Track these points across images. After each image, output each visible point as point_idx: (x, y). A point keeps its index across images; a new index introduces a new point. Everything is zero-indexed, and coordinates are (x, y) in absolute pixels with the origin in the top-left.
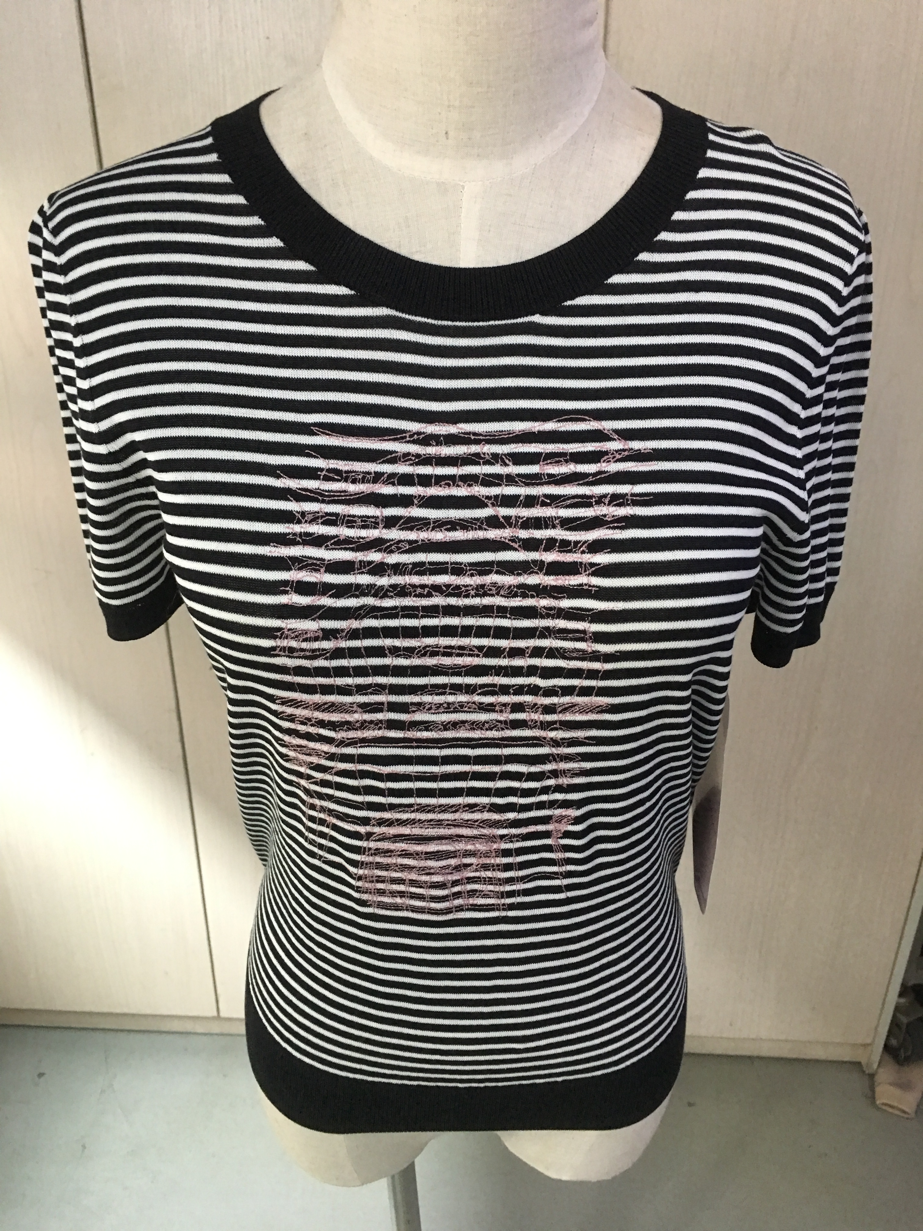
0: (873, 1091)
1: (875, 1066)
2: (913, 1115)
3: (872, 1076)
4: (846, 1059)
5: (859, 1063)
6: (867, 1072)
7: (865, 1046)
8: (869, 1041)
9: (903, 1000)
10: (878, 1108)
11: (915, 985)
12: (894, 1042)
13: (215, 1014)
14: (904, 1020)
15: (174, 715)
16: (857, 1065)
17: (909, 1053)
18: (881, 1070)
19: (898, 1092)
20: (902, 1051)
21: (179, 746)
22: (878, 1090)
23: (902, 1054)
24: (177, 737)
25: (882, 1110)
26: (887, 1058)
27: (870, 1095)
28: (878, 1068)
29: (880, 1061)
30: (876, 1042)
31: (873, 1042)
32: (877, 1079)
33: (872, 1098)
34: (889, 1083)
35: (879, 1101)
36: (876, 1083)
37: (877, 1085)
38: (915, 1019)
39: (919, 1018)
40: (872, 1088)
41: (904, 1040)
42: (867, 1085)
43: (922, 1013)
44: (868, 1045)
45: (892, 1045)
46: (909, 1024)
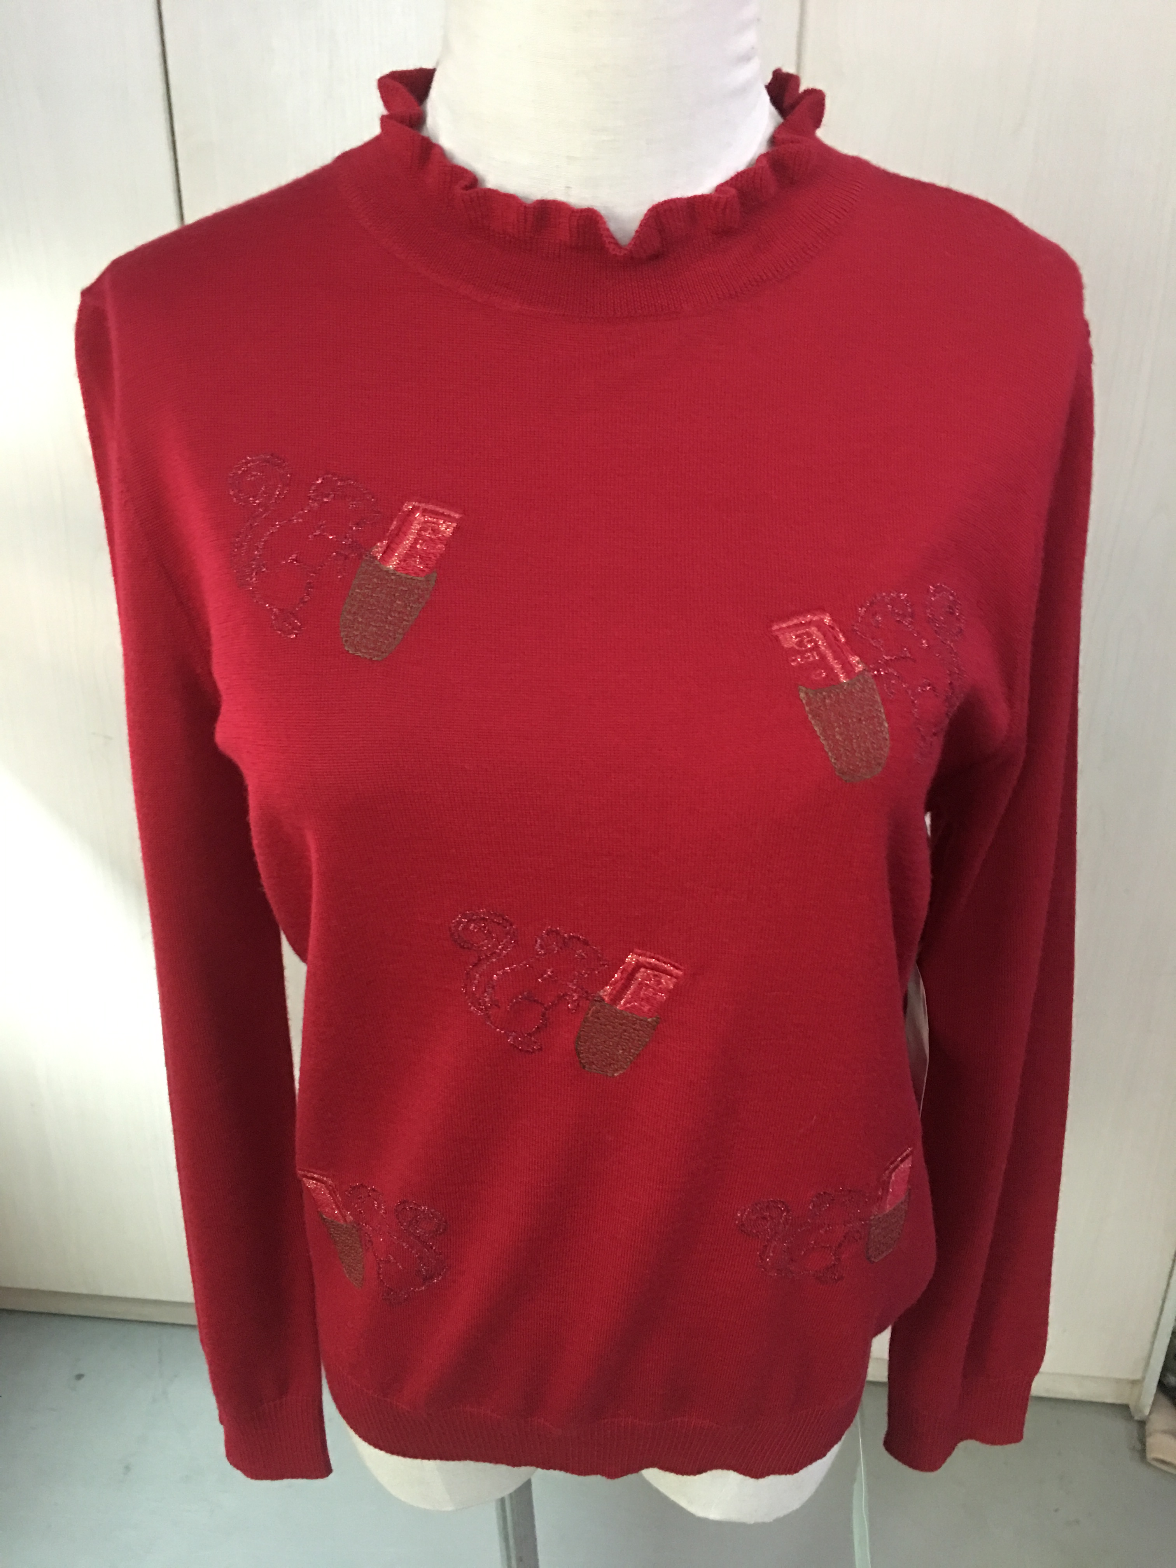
0: (1143, 1442)
1: (1147, 1411)
3: (1142, 1423)
4: (1109, 1400)
5: (1128, 1407)
6: (1136, 1418)
7: (1134, 1383)
8: (1138, 1376)
10: (1149, 1465)
12: (1171, 1379)
16: (1123, 1410)
18: (1154, 1415)
19: (1174, 1443)
22: (1150, 1441)
25: (1155, 1467)
26: (1164, 1401)
27: (1139, 1446)
28: (1150, 1413)
29: (1154, 1404)
30: (1147, 1380)
31: (1144, 1378)
32: (1149, 1427)
33: (1143, 1452)
34: (1165, 1432)
35: (1151, 1455)
36: (1147, 1433)
37: (1151, 1435)
40: (1143, 1439)
42: (1137, 1434)
44: (1137, 1382)
45: (1169, 1384)
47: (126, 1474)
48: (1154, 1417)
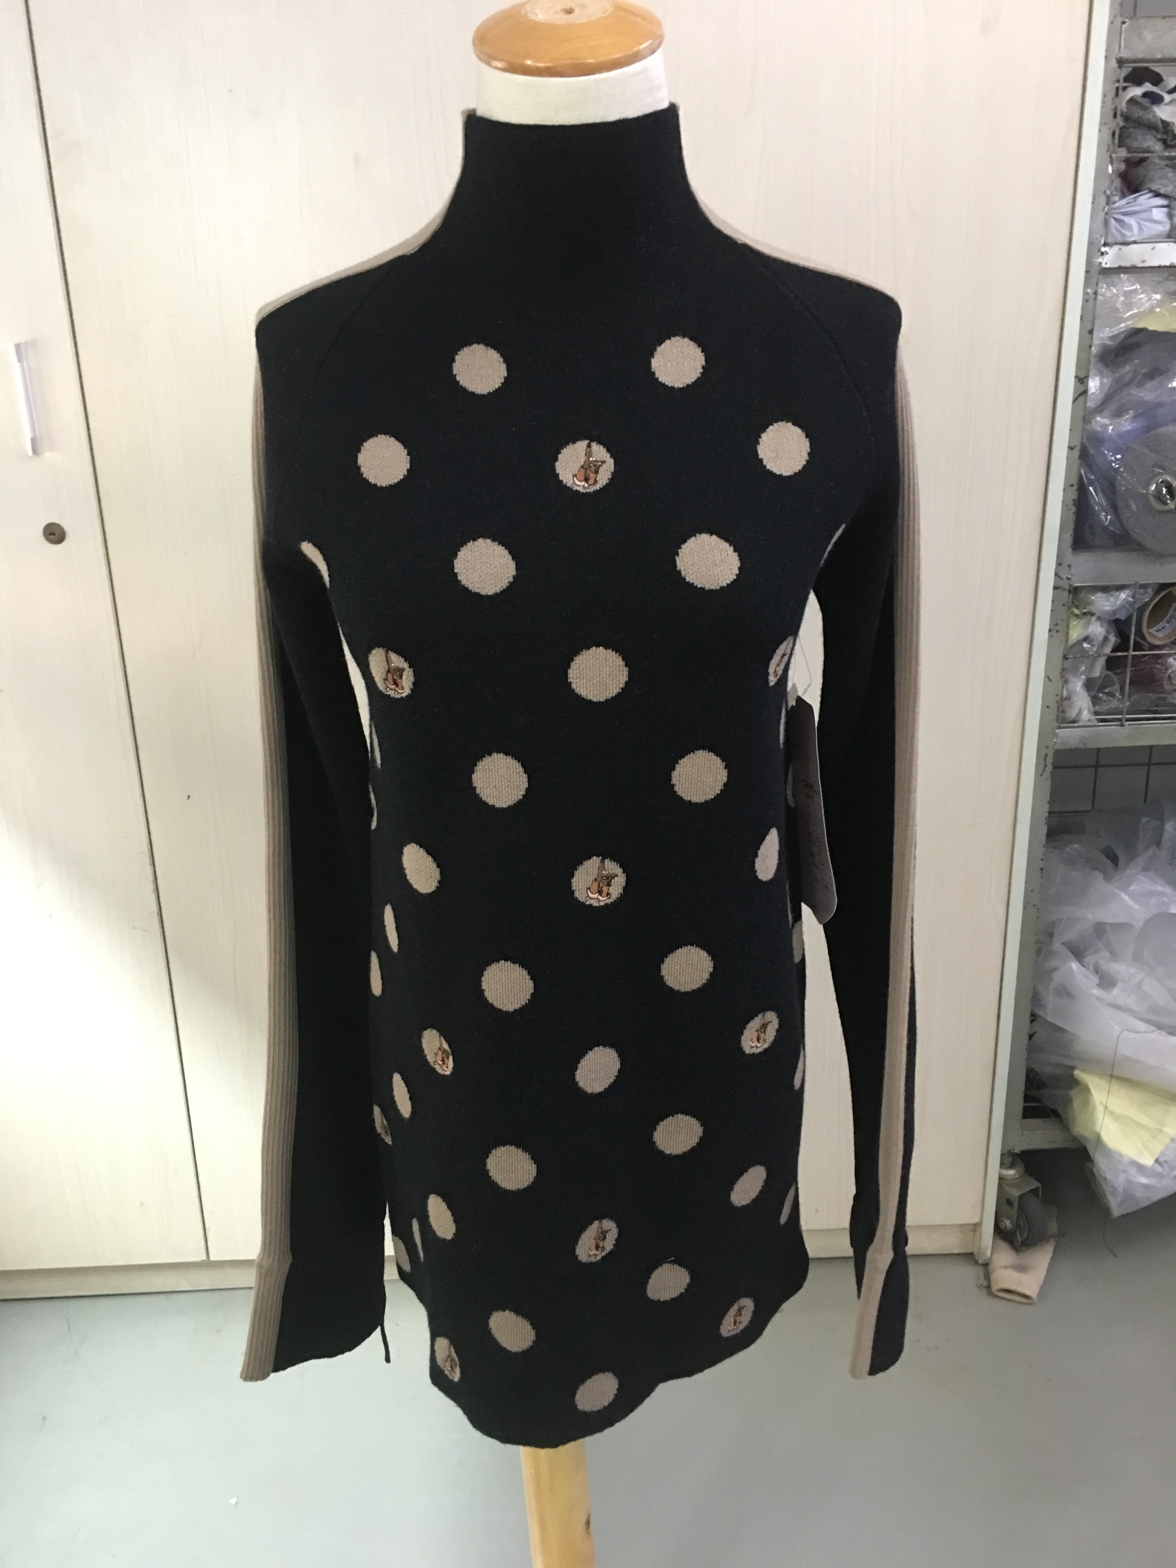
0: (988, 1280)
1: (988, 1253)
2: (1035, 1299)
3: (986, 1265)
4: (956, 1251)
5: (972, 1254)
6: (980, 1261)
7: (973, 1227)
8: (976, 1220)
9: (1011, 1172)
10: (995, 1296)
11: (1023, 1152)
12: (1008, 1224)
13: (204, 1257)
14: (1015, 1193)
15: (147, 860)
16: (969, 1257)
17: (1025, 1236)
19: (1017, 1275)
20: (1018, 1235)
21: (153, 897)
22: (993, 1277)
23: (1019, 1237)
24: (151, 886)
25: (998, 1297)
26: (1002, 1243)
27: (985, 1283)
28: (992, 1254)
29: (993, 1248)
30: (984, 1221)
31: (981, 1220)
32: (992, 1266)
33: (989, 1287)
34: (1005, 1267)
35: (995, 1287)
36: (991, 1271)
37: (993, 1272)
38: (1027, 1192)
39: (1031, 1191)
40: (987, 1277)
41: (1018, 1220)
42: (982, 1275)
43: (1035, 1184)
44: (976, 1227)
45: (1006, 1227)
46: (1021, 1197)
47: (43, 1424)
48: (995, 1257)
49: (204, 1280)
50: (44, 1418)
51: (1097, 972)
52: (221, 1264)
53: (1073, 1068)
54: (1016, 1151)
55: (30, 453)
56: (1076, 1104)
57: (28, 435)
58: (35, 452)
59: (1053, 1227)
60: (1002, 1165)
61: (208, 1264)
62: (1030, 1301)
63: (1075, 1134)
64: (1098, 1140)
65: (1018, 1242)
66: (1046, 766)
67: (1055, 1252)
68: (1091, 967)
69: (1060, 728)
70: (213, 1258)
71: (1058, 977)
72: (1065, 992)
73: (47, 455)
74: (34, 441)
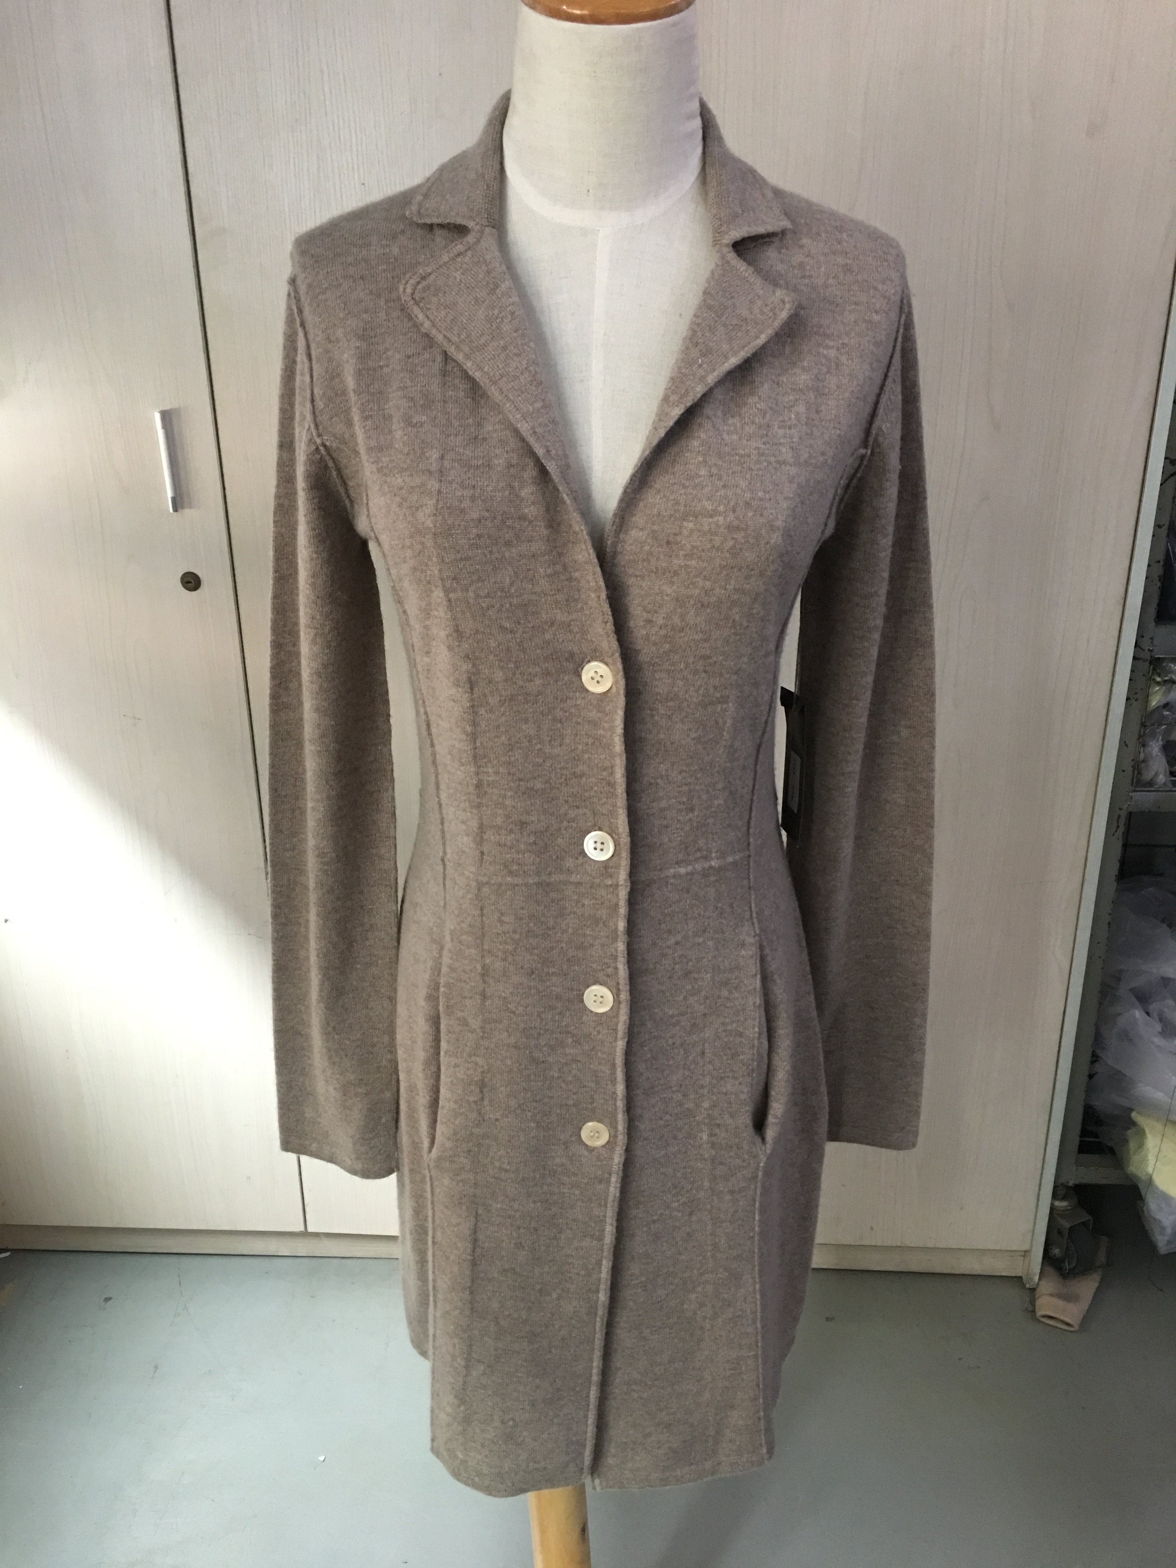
0: (1034, 1306)
1: (1036, 1278)
2: (1076, 1327)
3: (1033, 1290)
4: (1004, 1274)
5: (1020, 1277)
6: (1028, 1286)
7: (1023, 1253)
8: (1026, 1247)
9: (1064, 1204)
10: (1039, 1321)
11: (1077, 1186)
12: (1056, 1251)
13: (302, 1229)
14: (1066, 1224)
16: (1018, 1280)
17: (1073, 1265)
18: (1043, 1282)
19: (1060, 1303)
20: (1067, 1263)
22: (1038, 1303)
23: (1067, 1265)
25: (1042, 1322)
26: (1050, 1270)
27: (1030, 1309)
28: (1040, 1279)
29: (1041, 1273)
30: (1034, 1249)
31: (1031, 1249)
32: (1039, 1291)
33: (1034, 1311)
34: (1050, 1295)
35: (1039, 1313)
36: (1036, 1297)
37: (1039, 1298)
38: (1079, 1224)
39: (1083, 1223)
40: (1033, 1302)
41: (1067, 1248)
42: (1028, 1299)
43: (1086, 1217)
44: (1026, 1253)
45: (1055, 1256)
46: (1071, 1229)
47: (155, 1372)
49: (302, 1247)
50: (156, 1367)
51: (1161, 1020)
52: (317, 1235)
53: (1131, 1110)
54: (1070, 1184)
55: (171, 510)
56: (1132, 1145)
57: (170, 494)
58: (175, 509)
59: (1102, 1257)
60: (1055, 1196)
61: (305, 1234)
62: (1071, 1329)
63: (1129, 1172)
64: (1150, 1182)
65: (1066, 1269)
66: (1118, 827)
67: (1102, 1281)
68: (1155, 1014)
69: (1135, 791)
70: (310, 1229)
71: (1122, 1022)
72: (1127, 1037)
73: (187, 511)
74: (174, 500)
